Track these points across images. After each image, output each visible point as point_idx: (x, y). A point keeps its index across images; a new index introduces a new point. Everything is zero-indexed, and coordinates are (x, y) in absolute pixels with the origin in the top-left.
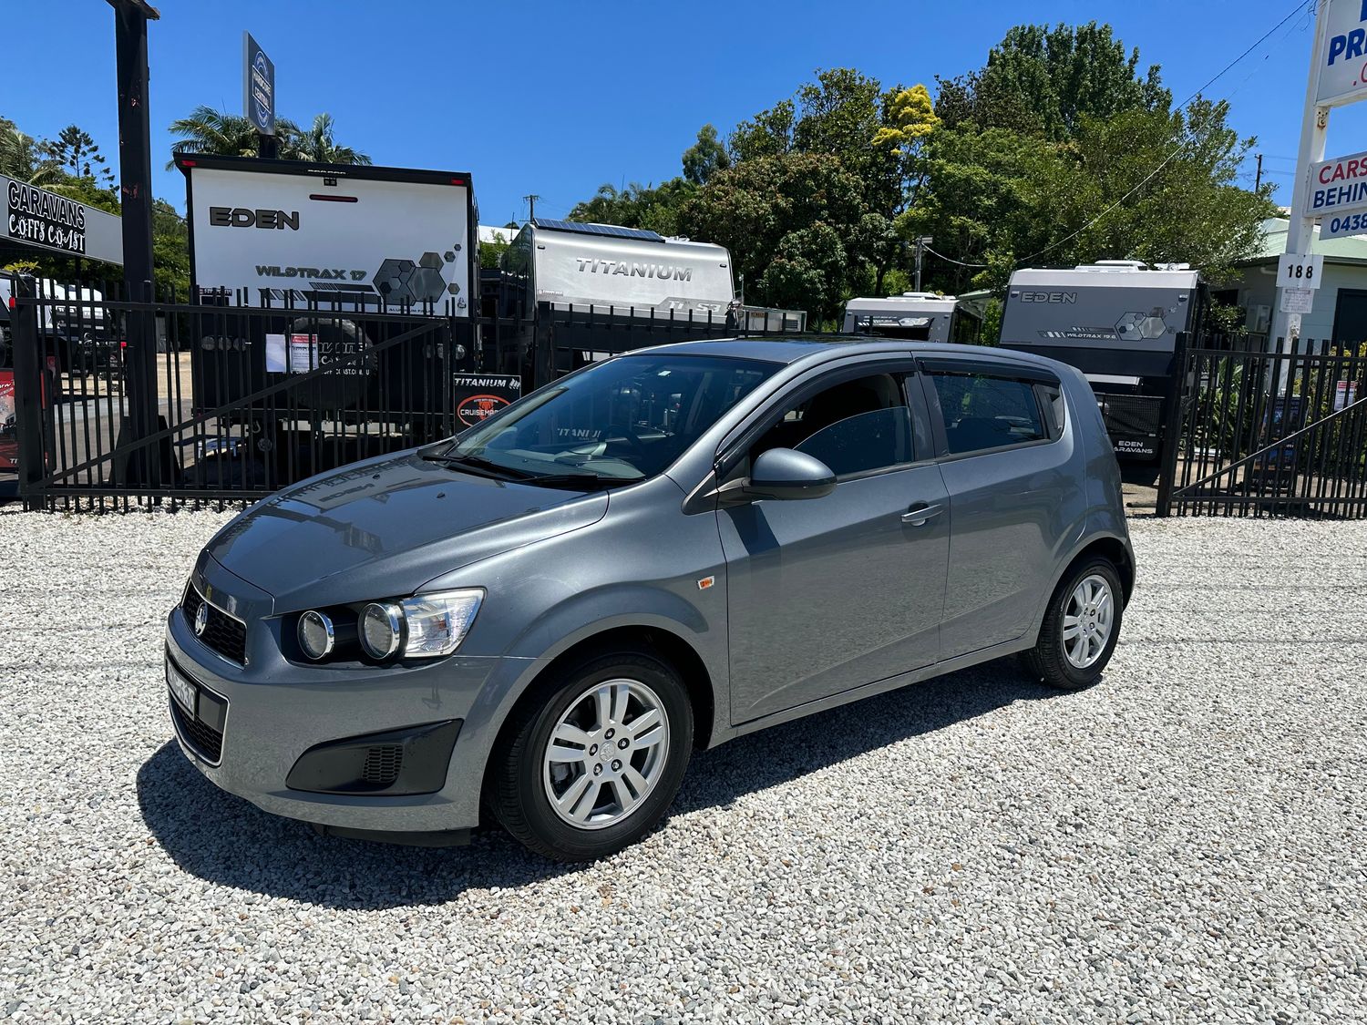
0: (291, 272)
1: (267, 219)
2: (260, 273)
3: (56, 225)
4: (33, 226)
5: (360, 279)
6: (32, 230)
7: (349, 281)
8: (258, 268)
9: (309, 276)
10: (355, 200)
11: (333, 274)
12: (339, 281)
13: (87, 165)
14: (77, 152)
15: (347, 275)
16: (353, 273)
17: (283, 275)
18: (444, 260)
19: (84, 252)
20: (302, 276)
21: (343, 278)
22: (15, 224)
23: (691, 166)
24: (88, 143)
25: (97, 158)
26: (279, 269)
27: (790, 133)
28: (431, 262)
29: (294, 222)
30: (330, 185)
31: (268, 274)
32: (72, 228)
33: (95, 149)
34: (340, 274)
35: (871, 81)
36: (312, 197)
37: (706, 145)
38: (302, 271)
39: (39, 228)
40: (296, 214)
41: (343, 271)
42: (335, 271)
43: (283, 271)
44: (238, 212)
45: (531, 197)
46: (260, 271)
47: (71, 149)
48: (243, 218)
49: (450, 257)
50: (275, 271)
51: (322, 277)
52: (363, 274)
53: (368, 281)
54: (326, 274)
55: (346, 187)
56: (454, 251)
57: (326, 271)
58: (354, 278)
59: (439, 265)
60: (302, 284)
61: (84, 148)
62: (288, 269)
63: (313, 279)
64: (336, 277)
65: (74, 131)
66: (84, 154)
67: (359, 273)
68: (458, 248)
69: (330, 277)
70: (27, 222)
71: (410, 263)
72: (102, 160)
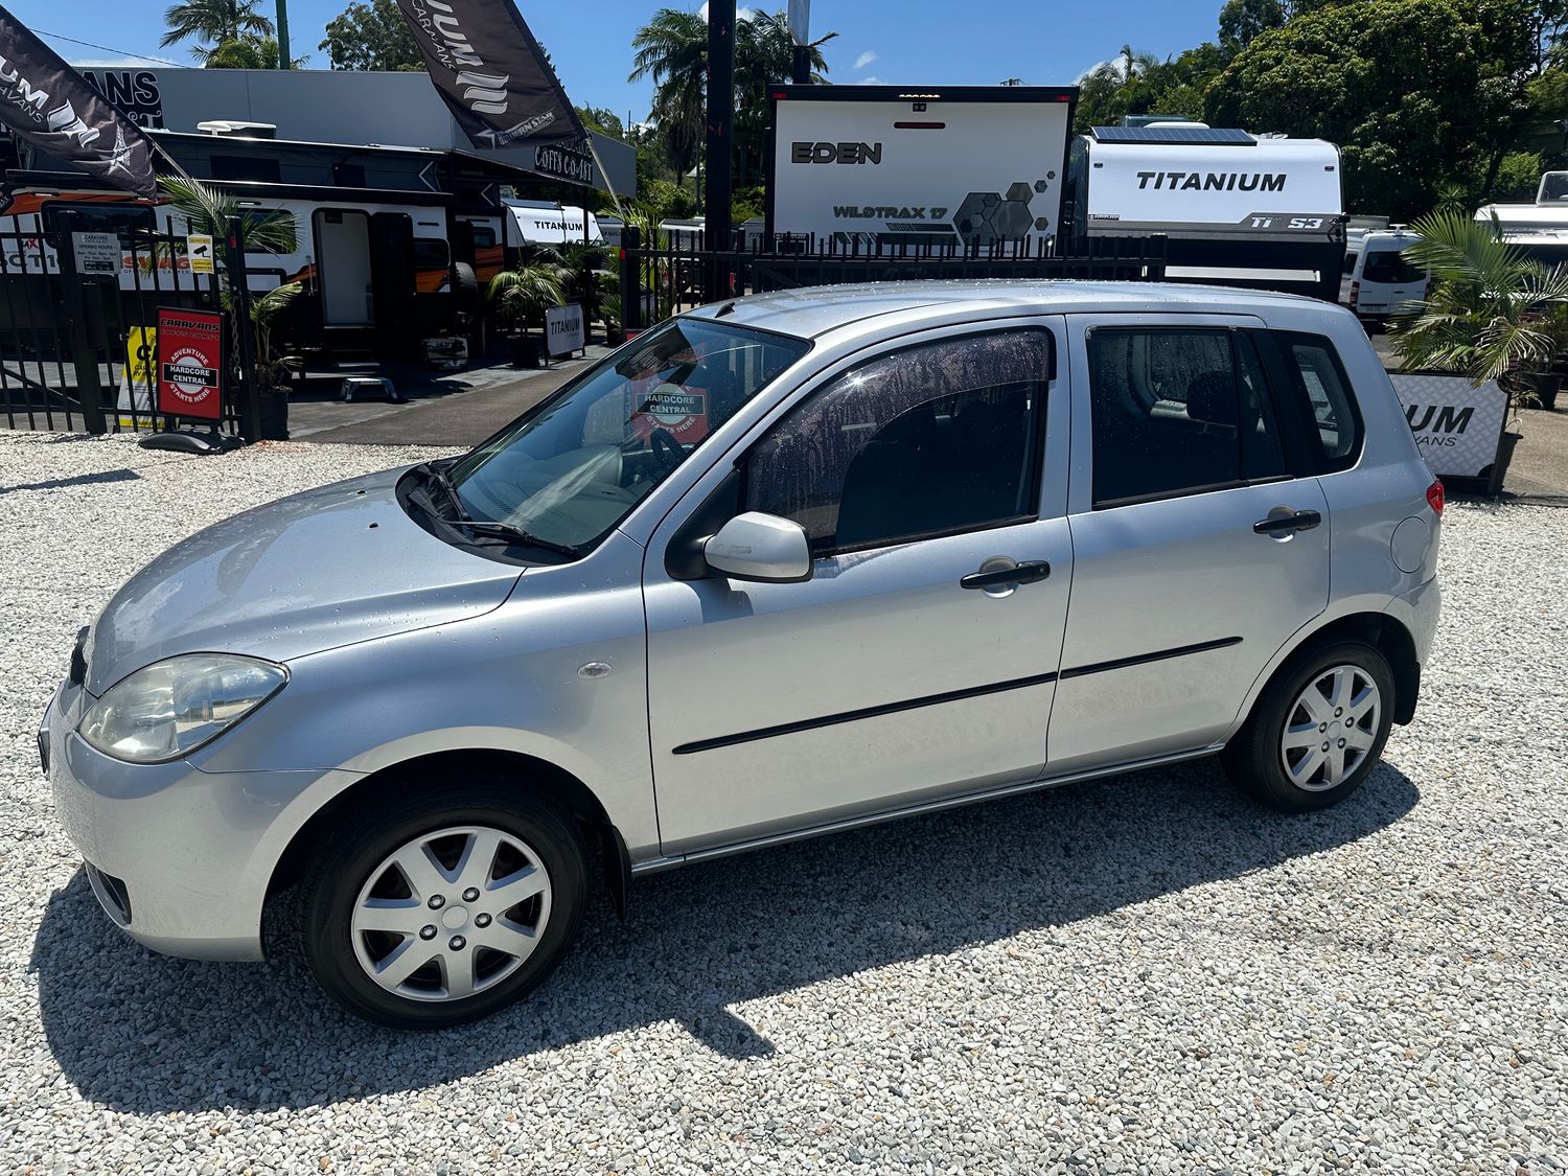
0: (869, 212)
1: (849, 153)
2: (837, 215)
3: (571, 155)
4: (553, 157)
5: (940, 217)
6: (552, 161)
7: (928, 220)
8: (835, 208)
9: (887, 216)
10: (942, 126)
11: (912, 213)
12: (918, 221)
15: (927, 213)
16: (933, 211)
17: (860, 216)
18: (1034, 190)
19: (591, 183)
20: (880, 216)
21: (922, 217)
22: (540, 156)
26: (856, 209)
28: (1020, 193)
29: (876, 156)
30: (919, 110)
31: (845, 216)
32: (583, 157)
34: (919, 213)
36: (898, 125)
38: (880, 210)
39: (557, 158)
40: (878, 146)
41: (923, 209)
42: (914, 209)
43: (860, 211)
44: (821, 146)
46: (838, 212)
48: (824, 153)
49: (1041, 186)
50: (851, 212)
51: (899, 217)
52: (944, 211)
53: (948, 219)
54: (905, 213)
55: (935, 112)
56: (1046, 179)
57: (905, 210)
58: (934, 216)
59: (1028, 196)
60: (879, 225)
62: (866, 208)
63: (891, 220)
64: (914, 217)
67: (939, 210)
68: (1051, 175)
69: (908, 216)
70: (548, 153)
71: (996, 196)
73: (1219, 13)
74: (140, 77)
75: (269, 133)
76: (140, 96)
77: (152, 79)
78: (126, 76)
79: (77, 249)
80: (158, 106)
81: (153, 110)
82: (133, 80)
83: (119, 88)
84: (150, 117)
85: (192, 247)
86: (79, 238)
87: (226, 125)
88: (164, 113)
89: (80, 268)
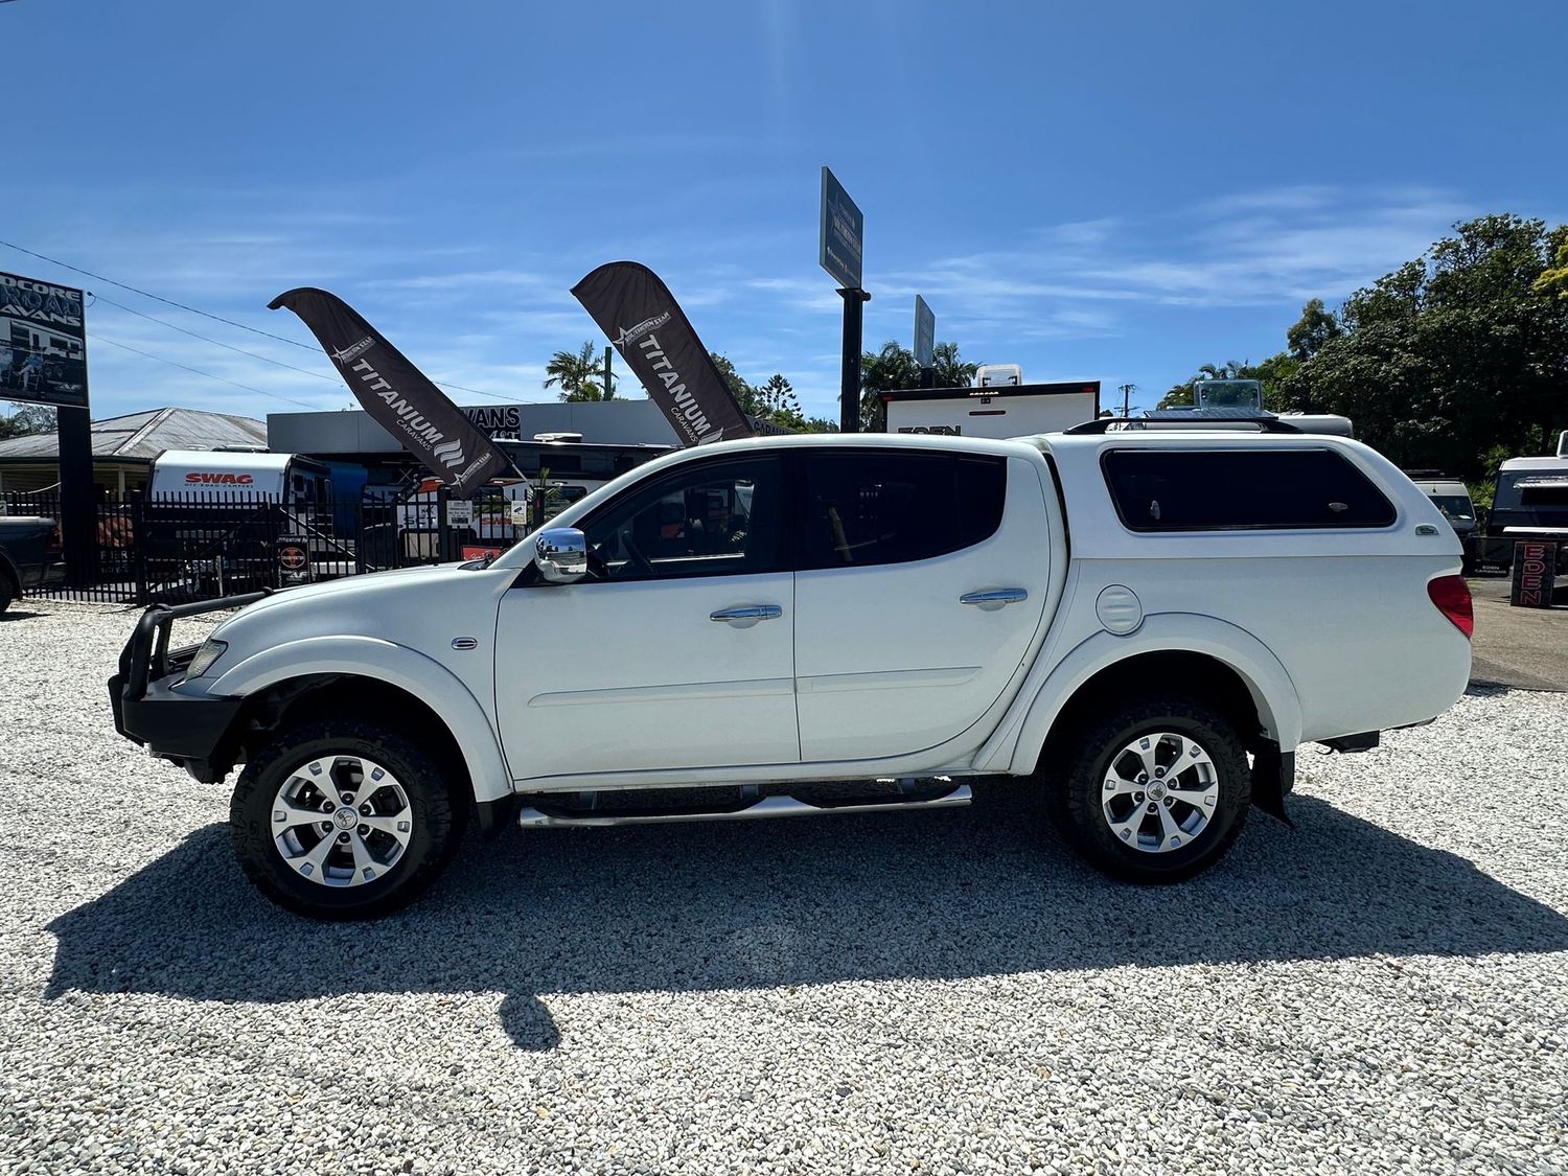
10: (1003, 412)
13: (785, 401)
14: (778, 392)
23: (1295, 338)
24: (786, 386)
25: (791, 396)
27: (1420, 292)
30: (986, 403)
33: (790, 390)
35: (1532, 222)
36: (971, 414)
37: (1315, 316)
45: (1127, 386)
47: (775, 390)
55: (998, 403)
61: (784, 389)
65: (778, 378)
66: (783, 394)
72: (794, 398)
73: (1286, 331)
74: (511, 409)
75: (577, 440)
76: (509, 422)
77: (516, 411)
78: (502, 411)
79: (449, 511)
80: (519, 427)
81: (515, 430)
82: (505, 412)
83: (497, 418)
84: (513, 434)
85: (514, 508)
86: (450, 504)
87: (551, 436)
88: (521, 432)
89: (449, 523)
